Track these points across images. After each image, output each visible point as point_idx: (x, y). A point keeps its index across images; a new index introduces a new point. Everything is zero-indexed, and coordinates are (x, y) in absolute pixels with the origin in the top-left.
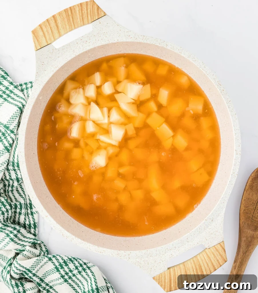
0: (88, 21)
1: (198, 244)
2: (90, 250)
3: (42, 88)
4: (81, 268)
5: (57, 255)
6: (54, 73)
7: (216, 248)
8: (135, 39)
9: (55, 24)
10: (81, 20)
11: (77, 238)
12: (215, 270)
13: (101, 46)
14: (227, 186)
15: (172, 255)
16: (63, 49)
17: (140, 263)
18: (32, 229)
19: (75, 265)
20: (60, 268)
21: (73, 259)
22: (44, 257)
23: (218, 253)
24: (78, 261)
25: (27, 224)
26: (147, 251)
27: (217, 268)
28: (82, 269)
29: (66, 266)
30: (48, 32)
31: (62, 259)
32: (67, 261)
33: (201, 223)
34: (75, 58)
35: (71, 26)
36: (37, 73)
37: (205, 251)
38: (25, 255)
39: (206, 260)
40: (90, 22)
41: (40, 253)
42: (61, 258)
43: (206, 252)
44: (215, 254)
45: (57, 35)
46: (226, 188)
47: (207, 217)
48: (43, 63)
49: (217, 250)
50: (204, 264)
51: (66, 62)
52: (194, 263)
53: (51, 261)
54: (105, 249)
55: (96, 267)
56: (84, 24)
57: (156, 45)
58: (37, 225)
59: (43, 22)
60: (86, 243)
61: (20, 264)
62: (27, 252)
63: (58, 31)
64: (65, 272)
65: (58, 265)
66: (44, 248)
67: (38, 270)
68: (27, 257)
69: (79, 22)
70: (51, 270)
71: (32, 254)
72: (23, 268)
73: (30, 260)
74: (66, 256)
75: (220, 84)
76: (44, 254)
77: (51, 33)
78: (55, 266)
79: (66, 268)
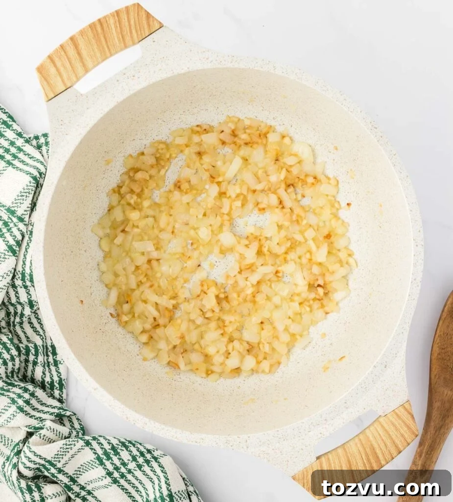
0: (133, 41)
1: (365, 411)
4: (142, 458)
5: (100, 436)
7: (397, 414)
9: (75, 52)
10: (120, 39)
18: (55, 391)
19: (132, 454)
20: (105, 459)
21: (128, 442)
22: (76, 440)
24: (137, 447)
25: (48, 382)
28: (143, 461)
29: (116, 455)
30: (65, 68)
31: (108, 443)
32: (117, 446)
33: (367, 373)
35: (104, 51)
38: (45, 436)
40: (137, 41)
41: (69, 432)
42: (107, 441)
45: (80, 70)
47: (377, 361)
48: (61, 123)
50: (378, 444)
52: (362, 444)
53: (89, 446)
55: (168, 456)
56: (126, 47)
58: (64, 384)
59: (55, 50)
61: (34, 452)
62: (48, 430)
63: (81, 64)
64: (114, 465)
65: (102, 454)
66: (78, 424)
67: (67, 462)
68: (47, 439)
69: (118, 44)
70: (89, 461)
71: (55, 434)
72: (41, 459)
73: (52, 444)
74: (116, 437)
75: (375, 126)
76: (77, 435)
77: (70, 67)
78: (96, 455)
79: (115, 459)
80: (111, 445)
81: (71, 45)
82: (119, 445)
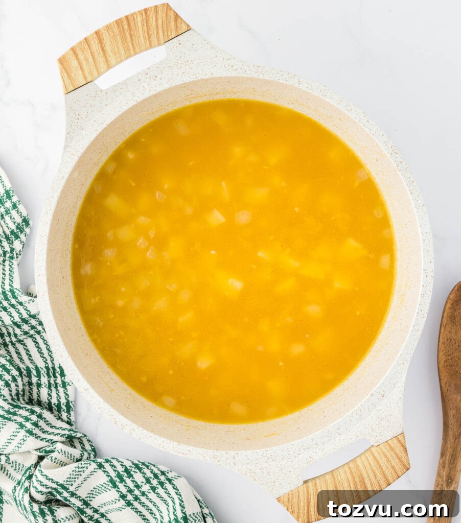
0: (159, 40)
1: (357, 439)
2: (165, 449)
3: (77, 160)
4: (156, 480)
5: (113, 458)
6: (98, 134)
7: (389, 445)
8: (243, 72)
9: (99, 47)
10: (146, 38)
11: (140, 429)
12: (389, 485)
13: (182, 84)
14: (409, 333)
15: (310, 457)
16: (114, 92)
17: (253, 472)
18: (63, 413)
19: (146, 476)
20: (119, 482)
21: (141, 464)
22: (89, 462)
23: (393, 454)
24: (150, 469)
25: (54, 404)
26: (267, 450)
27: (391, 481)
28: (157, 483)
29: (129, 477)
30: (87, 61)
31: (122, 465)
32: (130, 468)
33: (363, 401)
34: (136, 106)
35: (129, 49)
36: (68, 134)
37: (370, 451)
38: (56, 459)
39: (372, 465)
40: (162, 41)
41: (81, 454)
42: (120, 463)
43: (372, 453)
44: (388, 455)
45: (102, 65)
46: (408, 338)
47: (375, 389)
48: (78, 117)
49: (392, 449)
50: (368, 474)
51: (120, 113)
52: (351, 472)
53: (102, 468)
54: (191, 448)
55: (183, 478)
56: (151, 47)
57: (281, 83)
58: (72, 406)
59: (79, 43)
60: (158, 437)
61: (46, 475)
62: (59, 453)
63: (104, 59)
64: (127, 488)
65: (115, 477)
66: (89, 446)
67: (80, 485)
68: (59, 462)
69: (143, 43)
70: (102, 484)
71: (67, 457)
72: (53, 482)
73: (64, 468)
74: (129, 459)
75: (396, 151)
76: (89, 456)
77: (93, 62)
78: (110, 478)
79: (129, 482)
80: (124, 467)
81: (95, 40)
82: (132, 467)
